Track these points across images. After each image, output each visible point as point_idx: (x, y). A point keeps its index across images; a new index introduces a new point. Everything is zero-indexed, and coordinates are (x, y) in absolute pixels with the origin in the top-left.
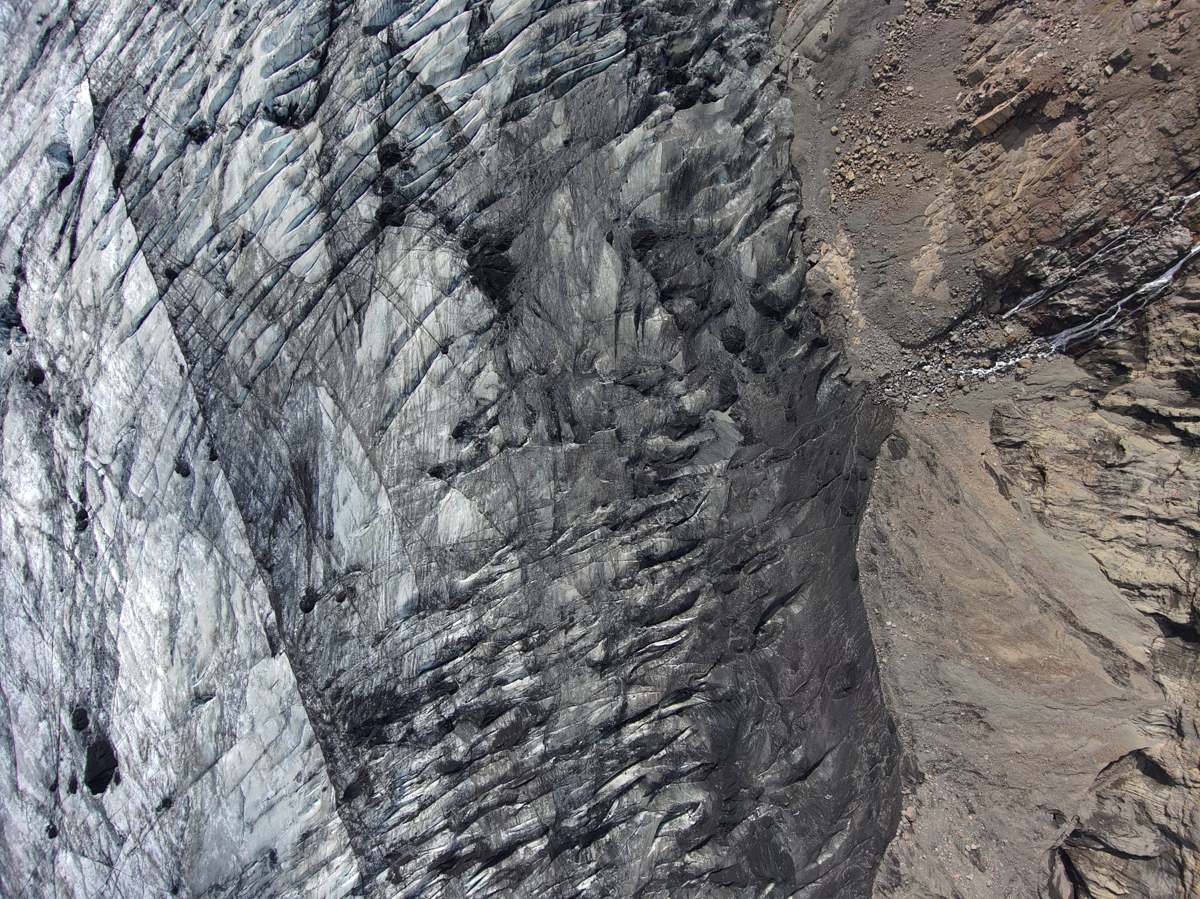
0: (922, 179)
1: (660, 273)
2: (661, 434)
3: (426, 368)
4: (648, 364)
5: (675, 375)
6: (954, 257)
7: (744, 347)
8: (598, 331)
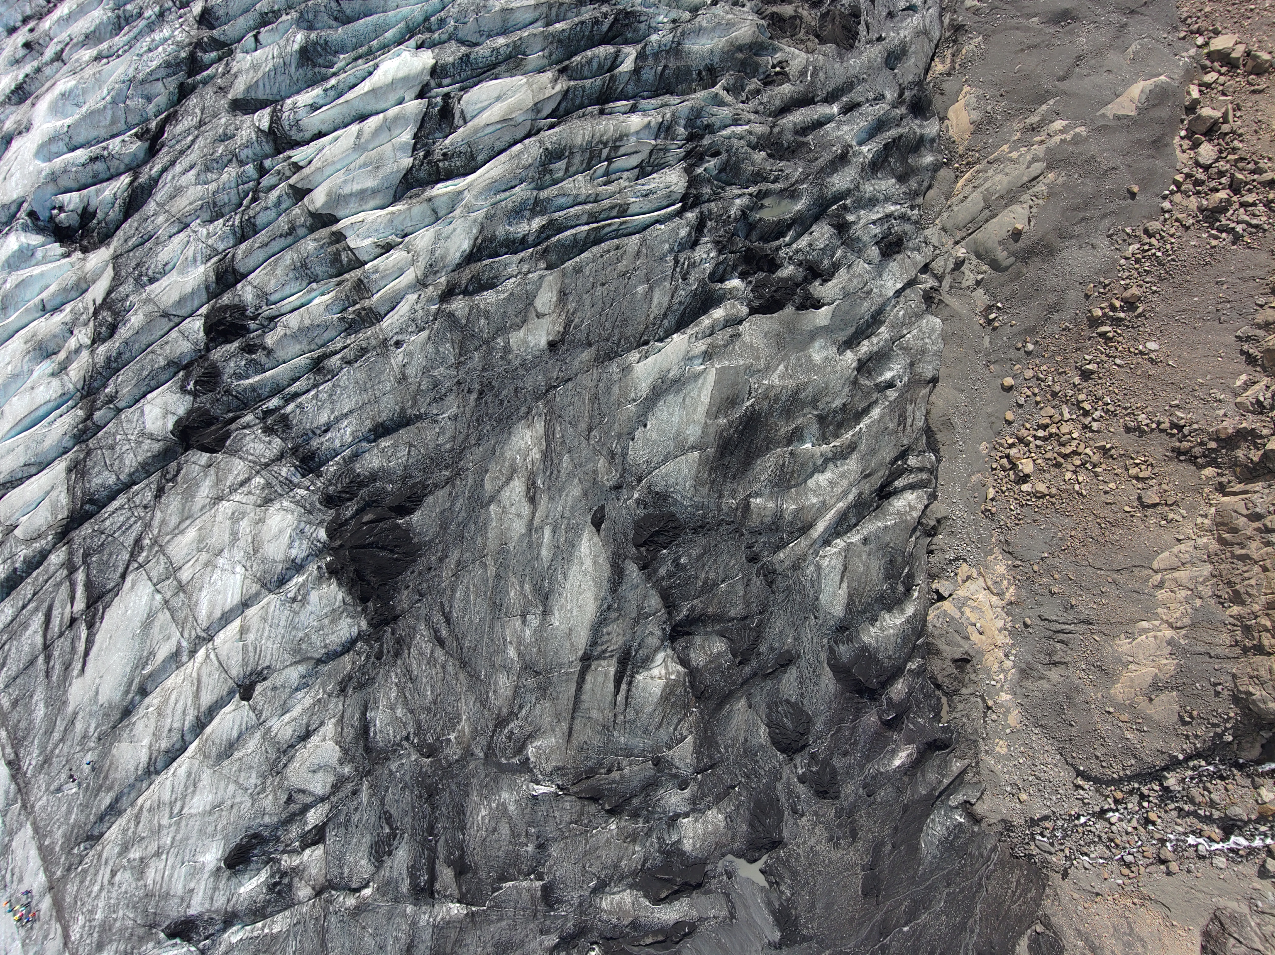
0: (1155, 505)
1: (676, 592)
2: (632, 886)
3: (200, 726)
4: (628, 752)
5: (675, 776)
6: (1199, 658)
7: (804, 747)
8: (543, 691)
